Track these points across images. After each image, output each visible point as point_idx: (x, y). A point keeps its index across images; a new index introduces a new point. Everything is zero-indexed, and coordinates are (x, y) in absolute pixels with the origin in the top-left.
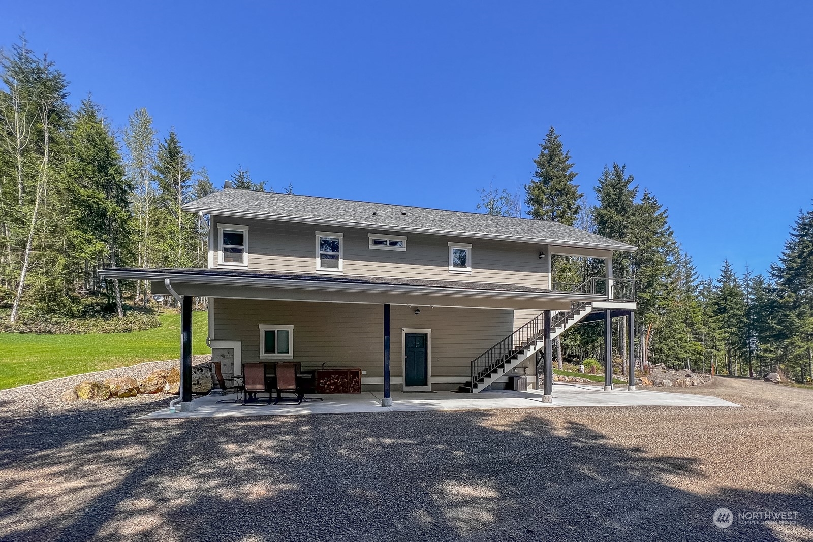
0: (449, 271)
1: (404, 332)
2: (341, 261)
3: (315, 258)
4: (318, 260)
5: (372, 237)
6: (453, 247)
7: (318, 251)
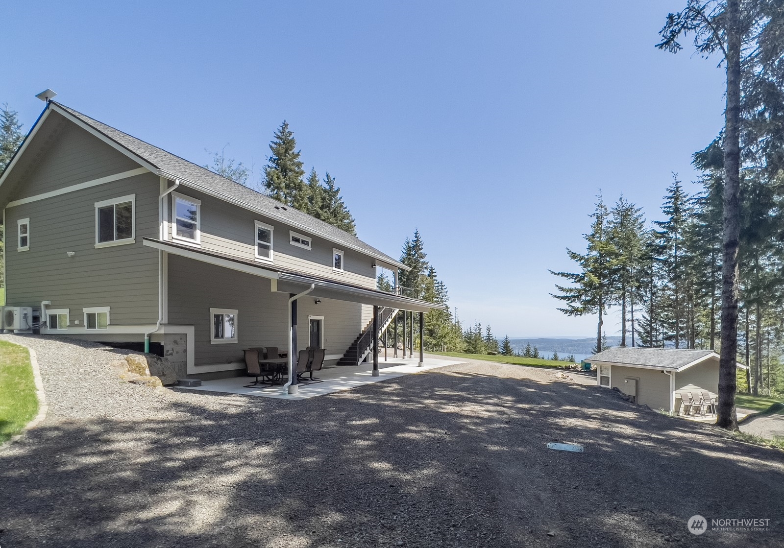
0: (333, 270)
1: (310, 318)
2: (272, 252)
3: (254, 246)
4: (256, 247)
5: (292, 234)
6: (336, 252)
7: (257, 241)
